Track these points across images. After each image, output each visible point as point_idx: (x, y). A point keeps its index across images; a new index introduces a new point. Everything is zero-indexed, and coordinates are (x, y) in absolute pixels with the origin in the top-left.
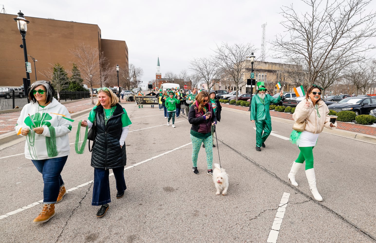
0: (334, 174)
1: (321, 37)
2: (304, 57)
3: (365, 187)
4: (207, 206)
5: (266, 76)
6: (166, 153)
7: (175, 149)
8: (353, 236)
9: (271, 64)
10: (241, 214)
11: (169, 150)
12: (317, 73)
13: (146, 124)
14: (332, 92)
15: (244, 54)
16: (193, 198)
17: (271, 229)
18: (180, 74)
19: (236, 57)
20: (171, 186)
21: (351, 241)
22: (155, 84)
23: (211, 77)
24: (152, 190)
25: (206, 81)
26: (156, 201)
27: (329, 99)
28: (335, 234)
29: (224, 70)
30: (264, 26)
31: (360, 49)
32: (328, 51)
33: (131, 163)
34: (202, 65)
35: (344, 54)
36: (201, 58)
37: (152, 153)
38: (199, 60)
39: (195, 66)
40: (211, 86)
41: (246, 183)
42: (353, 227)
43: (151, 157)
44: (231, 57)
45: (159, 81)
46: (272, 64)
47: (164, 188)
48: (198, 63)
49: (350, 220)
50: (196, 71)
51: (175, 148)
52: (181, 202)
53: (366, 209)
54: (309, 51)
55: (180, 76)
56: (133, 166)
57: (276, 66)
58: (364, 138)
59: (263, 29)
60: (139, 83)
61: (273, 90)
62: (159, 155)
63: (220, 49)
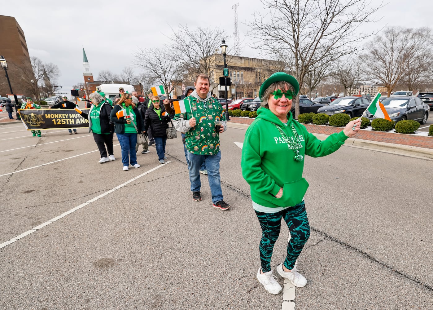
0: (344, 194)
1: (308, 19)
2: (289, 47)
3: (381, 206)
4: (176, 282)
5: (242, 75)
6: (101, 196)
7: (117, 188)
8: (389, 281)
9: (247, 59)
10: (232, 284)
11: (107, 190)
12: (306, 67)
13: (67, 151)
14: (317, 94)
15: (211, 43)
16: (151, 271)
17: (282, 301)
18: (122, 74)
19: (202, 48)
20: (108, 257)
21: (389, 291)
22: (84, 90)
23: (169, 76)
24: (70, 272)
25: (162, 83)
26: (78, 295)
27: (316, 101)
28: (367, 285)
29: (186, 66)
30: (235, 7)
31: (351, 38)
32: (317, 38)
33: (31, 225)
34: (153, 60)
35: (334, 44)
36: (152, 49)
37: (75, 200)
38: (147, 51)
39: (143, 60)
40: (171, 89)
41: (233, 228)
42: (385, 267)
43: (74, 207)
44: (194, 48)
45: (91, 85)
46: (249, 60)
47: (95, 264)
48: (147, 57)
49: (379, 257)
50: (146, 68)
51: (117, 185)
52: (128, 285)
53: (391, 236)
54: (295, 39)
55: (123, 77)
56: (35, 230)
57: (254, 62)
58: (362, 144)
59: (235, 12)
60: (56, 89)
61: (252, 93)
62: (88, 201)
63: (177, 35)
